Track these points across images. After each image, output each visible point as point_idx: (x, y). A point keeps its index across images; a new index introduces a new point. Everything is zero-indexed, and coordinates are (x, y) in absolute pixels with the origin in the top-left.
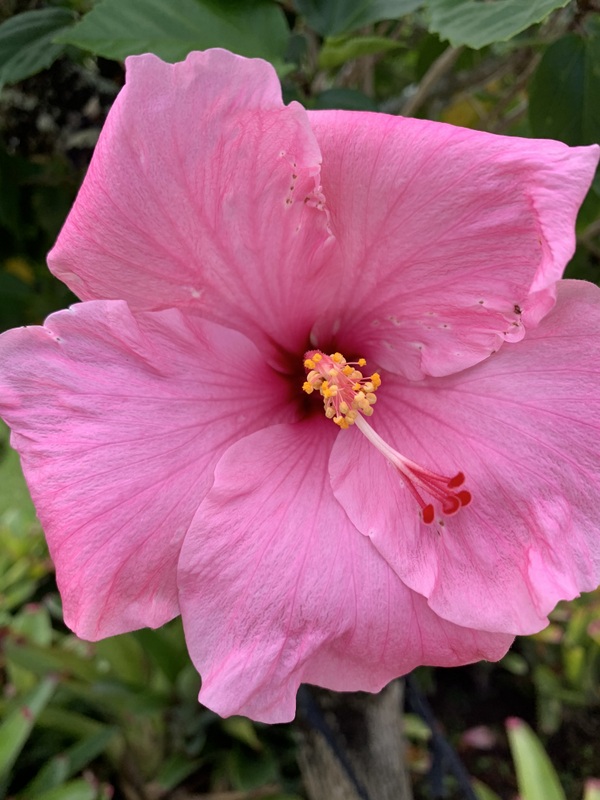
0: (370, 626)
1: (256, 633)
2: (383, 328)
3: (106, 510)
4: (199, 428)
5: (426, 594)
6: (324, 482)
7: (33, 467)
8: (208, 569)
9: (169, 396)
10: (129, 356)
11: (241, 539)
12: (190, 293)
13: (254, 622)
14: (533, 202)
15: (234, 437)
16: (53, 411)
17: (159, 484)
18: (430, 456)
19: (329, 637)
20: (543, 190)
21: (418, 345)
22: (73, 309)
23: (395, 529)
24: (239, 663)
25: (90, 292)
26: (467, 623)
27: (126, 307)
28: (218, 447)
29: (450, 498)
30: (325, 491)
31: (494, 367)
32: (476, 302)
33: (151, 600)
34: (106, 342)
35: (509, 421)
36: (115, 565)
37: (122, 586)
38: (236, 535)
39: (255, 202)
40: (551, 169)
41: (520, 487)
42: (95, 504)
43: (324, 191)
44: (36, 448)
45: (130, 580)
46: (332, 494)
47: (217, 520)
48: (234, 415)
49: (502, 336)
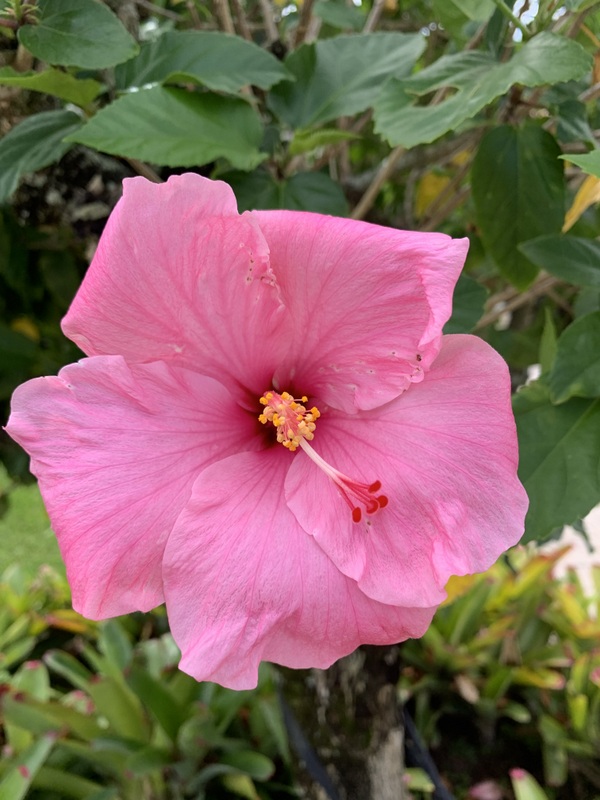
0: (314, 607)
1: (225, 614)
2: (327, 373)
3: (106, 518)
4: (180, 455)
5: (357, 578)
6: (280, 495)
7: (48, 487)
8: (187, 564)
9: (156, 429)
10: (125, 398)
11: (212, 541)
12: (173, 349)
13: (223, 605)
14: (422, 280)
15: (209, 462)
16: (65, 442)
17: (148, 498)
18: (360, 471)
19: (282, 616)
20: (428, 271)
21: (352, 386)
22: (81, 362)
23: (333, 529)
24: (211, 638)
25: (94, 349)
26: (389, 602)
27: (123, 360)
28: (196, 469)
29: (372, 502)
30: (280, 502)
31: (406, 401)
32: (390, 353)
33: (141, 590)
34: (107, 388)
35: (416, 442)
36: (113, 559)
37: (118, 578)
38: (208, 537)
39: (222, 280)
40: (433, 255)
41: (426, 493)
42: (98, 512)
43: (275, 272)
44: (52, 471)
45: (125, 572)
46: (285, 504)
47: (194, 525)
48: (209, 444)
49: (408, 378)
